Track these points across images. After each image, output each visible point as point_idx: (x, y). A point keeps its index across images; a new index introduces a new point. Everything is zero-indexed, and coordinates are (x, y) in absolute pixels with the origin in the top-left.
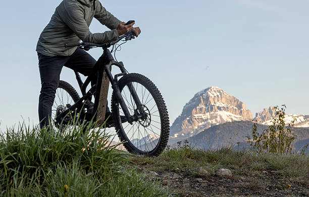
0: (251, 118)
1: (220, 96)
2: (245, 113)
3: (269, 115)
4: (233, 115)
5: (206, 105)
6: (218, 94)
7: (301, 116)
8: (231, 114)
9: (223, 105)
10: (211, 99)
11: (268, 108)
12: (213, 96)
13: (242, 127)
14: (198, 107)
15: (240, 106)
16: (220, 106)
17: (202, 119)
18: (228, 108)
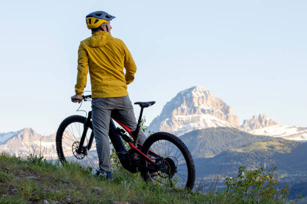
0: (238, 125)
1: (205, 97)
2: (232, 119)
3: (258, 123)
4: (218, 120)
5: (189, 106)
6: (203, 95)
7: (294, 127)
8: (216, 118)
9: (208, 108)
10: (195, 100)
11: (258, 116)
12: (197, 97)
13: (227, 134)
14: (179, 108)
15: (226, 110)
16: (205, 108)
17: (183, 121)
18: (213, 111)
